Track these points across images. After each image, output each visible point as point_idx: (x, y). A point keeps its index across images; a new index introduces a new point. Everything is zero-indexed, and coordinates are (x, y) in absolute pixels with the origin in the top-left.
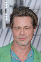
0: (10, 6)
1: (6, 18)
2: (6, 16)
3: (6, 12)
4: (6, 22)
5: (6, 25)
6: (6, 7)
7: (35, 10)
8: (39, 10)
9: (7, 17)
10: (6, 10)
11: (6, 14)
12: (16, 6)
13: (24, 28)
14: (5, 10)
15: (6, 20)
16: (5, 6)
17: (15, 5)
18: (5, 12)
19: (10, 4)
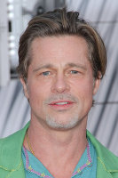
0: (25, 12)
1: (10, 49)
2: (10, 42)
3: (10, 30)
4: (10, 61)
5: (12, 72)
6: (11, 16)
7: (104, 22)
8: (114, 22)
9: (12, 45)
10: (10, 24)
11: (12, 38)
12: (41, 11)
13: (64, 71)
14: (6, 25)
15: (10, 56)
16: (9, 12)
17: (40, 8)
18: (7, 29)
19: (24, 5)
